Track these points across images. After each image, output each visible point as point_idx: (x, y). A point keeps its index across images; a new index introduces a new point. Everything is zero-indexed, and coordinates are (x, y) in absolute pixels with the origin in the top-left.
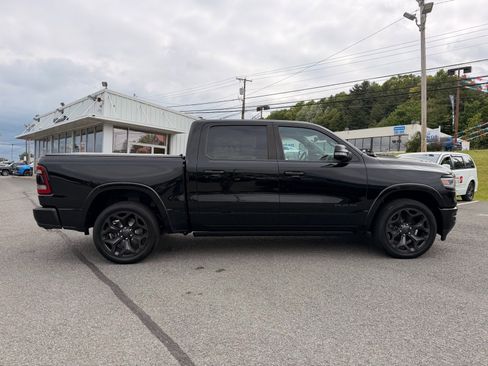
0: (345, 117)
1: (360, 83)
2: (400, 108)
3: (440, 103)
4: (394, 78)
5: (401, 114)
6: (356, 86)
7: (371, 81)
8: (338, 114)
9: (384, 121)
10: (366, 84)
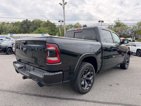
0: (21, 30)
1: (25, 20)
2: (39, 29)
3: (49, 29)
4: (35, 20)
5: (39, 31)
6: (24, 20)
7: (29, 20)
8: (19, 28)
9: (34, 32)
10: (27, 20)
